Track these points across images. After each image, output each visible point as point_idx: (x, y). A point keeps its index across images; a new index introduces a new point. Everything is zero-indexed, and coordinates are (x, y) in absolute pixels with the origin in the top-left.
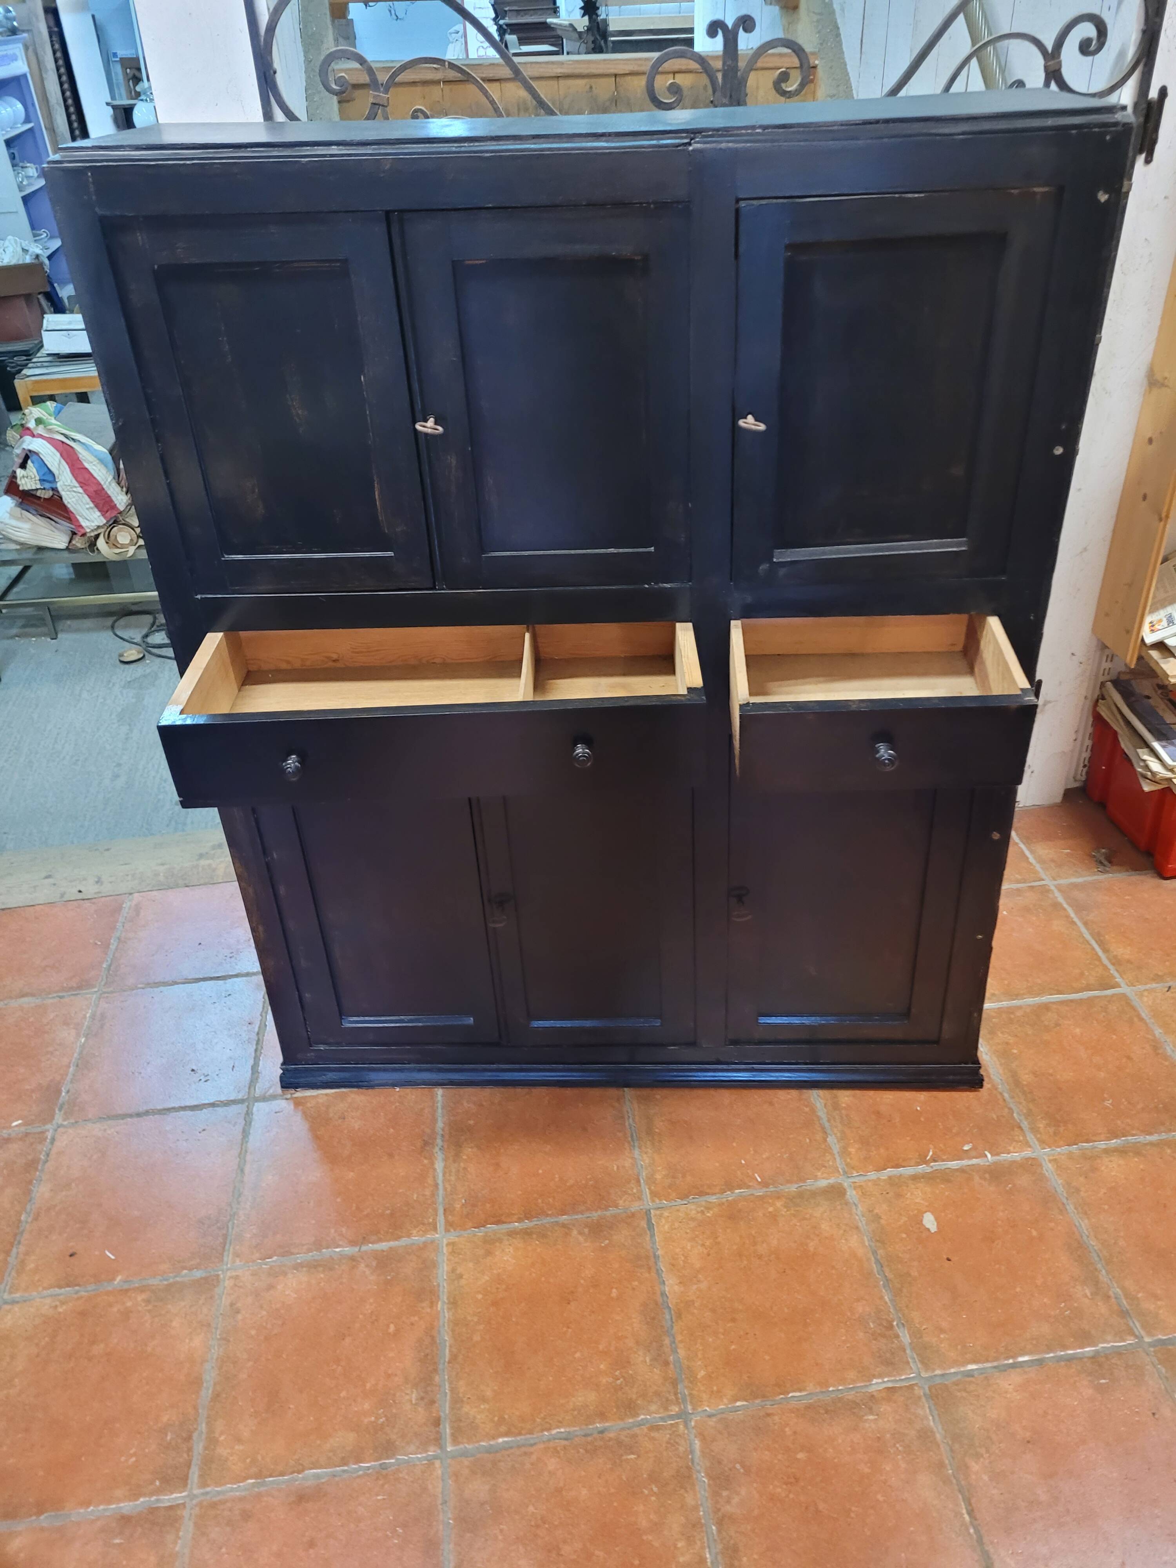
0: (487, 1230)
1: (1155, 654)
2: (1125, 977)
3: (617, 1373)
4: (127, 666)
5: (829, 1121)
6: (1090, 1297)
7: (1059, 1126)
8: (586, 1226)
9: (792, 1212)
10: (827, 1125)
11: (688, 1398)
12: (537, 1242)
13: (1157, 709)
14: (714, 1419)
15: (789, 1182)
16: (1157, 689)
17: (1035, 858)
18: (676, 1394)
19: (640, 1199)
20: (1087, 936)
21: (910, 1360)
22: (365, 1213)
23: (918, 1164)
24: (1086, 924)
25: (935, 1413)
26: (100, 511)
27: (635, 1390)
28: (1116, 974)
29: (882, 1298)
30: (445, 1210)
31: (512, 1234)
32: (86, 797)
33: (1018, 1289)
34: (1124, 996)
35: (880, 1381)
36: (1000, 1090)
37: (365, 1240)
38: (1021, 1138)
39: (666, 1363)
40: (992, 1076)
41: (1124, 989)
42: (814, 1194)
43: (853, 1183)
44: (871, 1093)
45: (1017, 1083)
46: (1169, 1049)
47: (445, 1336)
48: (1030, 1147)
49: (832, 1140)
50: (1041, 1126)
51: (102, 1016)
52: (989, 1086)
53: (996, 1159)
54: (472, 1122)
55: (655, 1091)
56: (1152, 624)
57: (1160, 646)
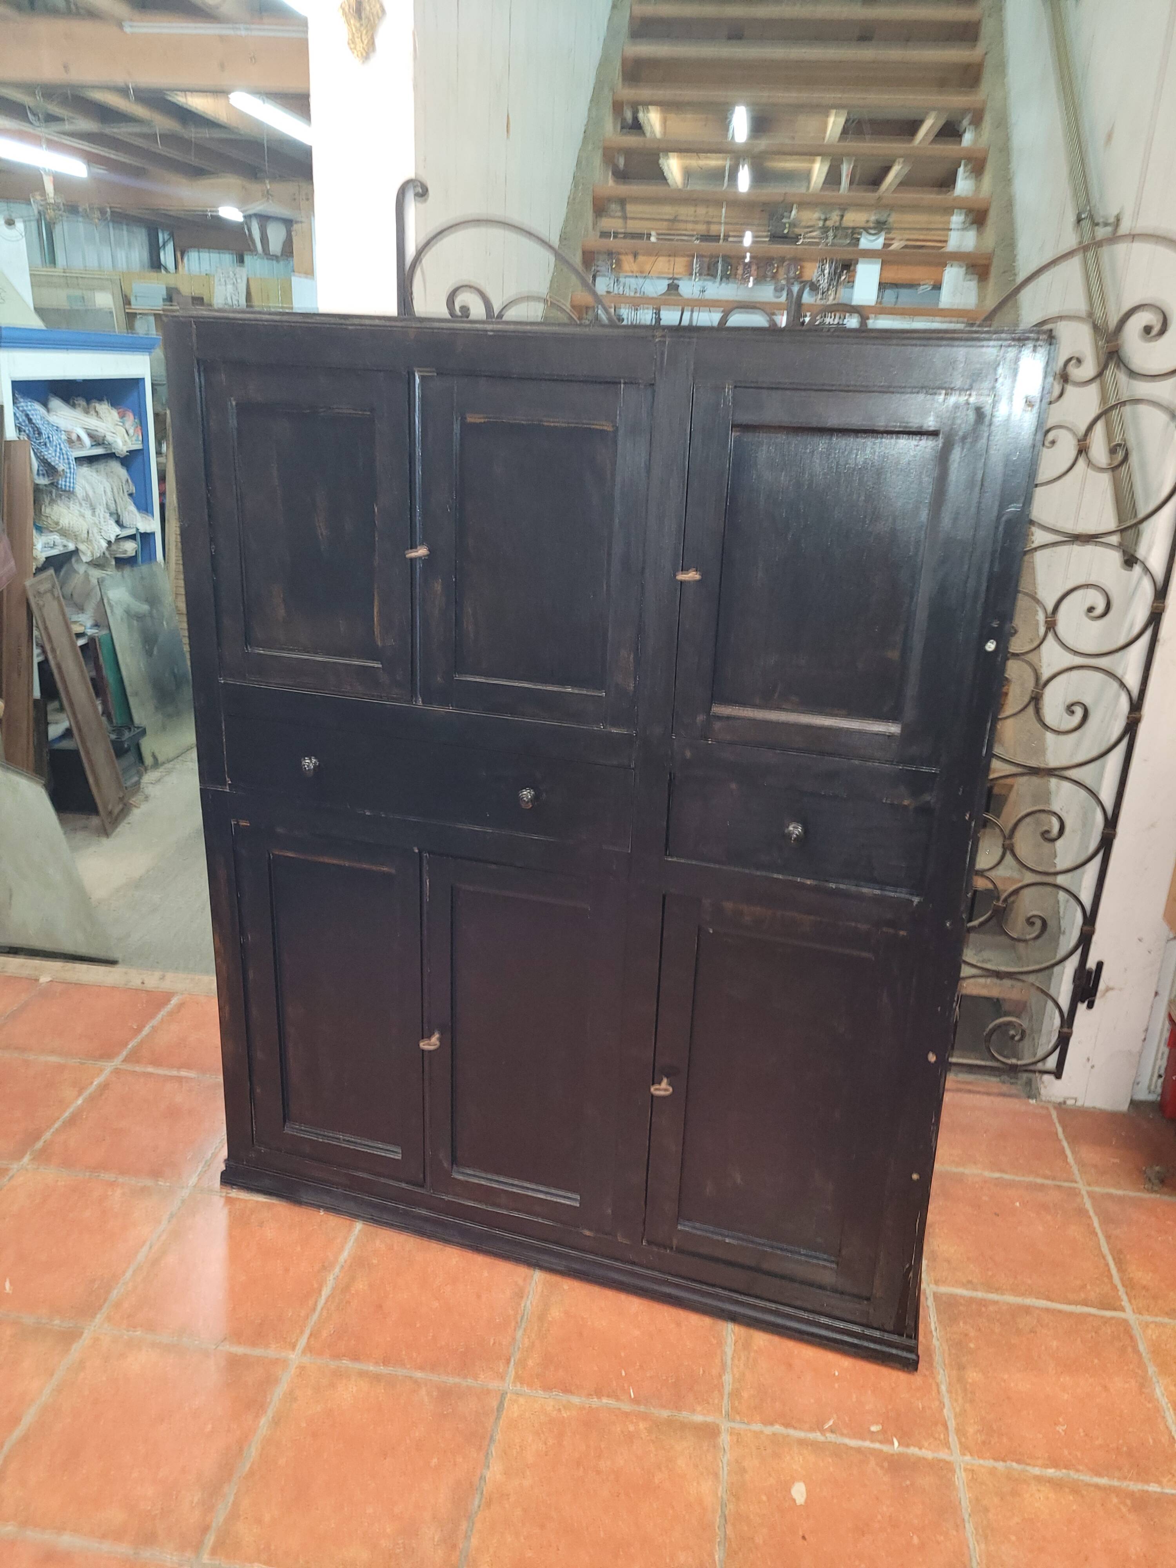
0: (341, 1363)
2: (1133, 1301)
3: (400, 1541)
5: (733, 1359)
7: (992, 1436)
8: (438, 1389)
9: (653, 1437)
10: (729, 1362)
12: (383, 1390)
15: (663, 1407)
17: (1075, 1159)
19: (502, 1379)
20: (1105, 1249)
22: (238, 1316)
23: (812, 1430)
24: (1108, 1238)
28: (1124, 1297)
29: (711, 1555)
30: (311, 1335)
31: (362, 1374)
34: (1125, 1322)
36: (939, 1381)
37: (224, 1339)
38: (942, 1437)
39: (454, 1546)
40: (935, 1364)
41: (1129, 1315)
42: (684, 1426)
43: (732, 1428)
44: (789, 1343)
45: (961, 1380)
46: (1159, 1392)
47: (253, 1451)
48: (949, 1448)
49: (727, 1378)
50: (971, 1430)
51: (105, 1087)
52: (927, 1373)
53: (902, 1450)
54: (375, 1261)
55: (566, 1280)
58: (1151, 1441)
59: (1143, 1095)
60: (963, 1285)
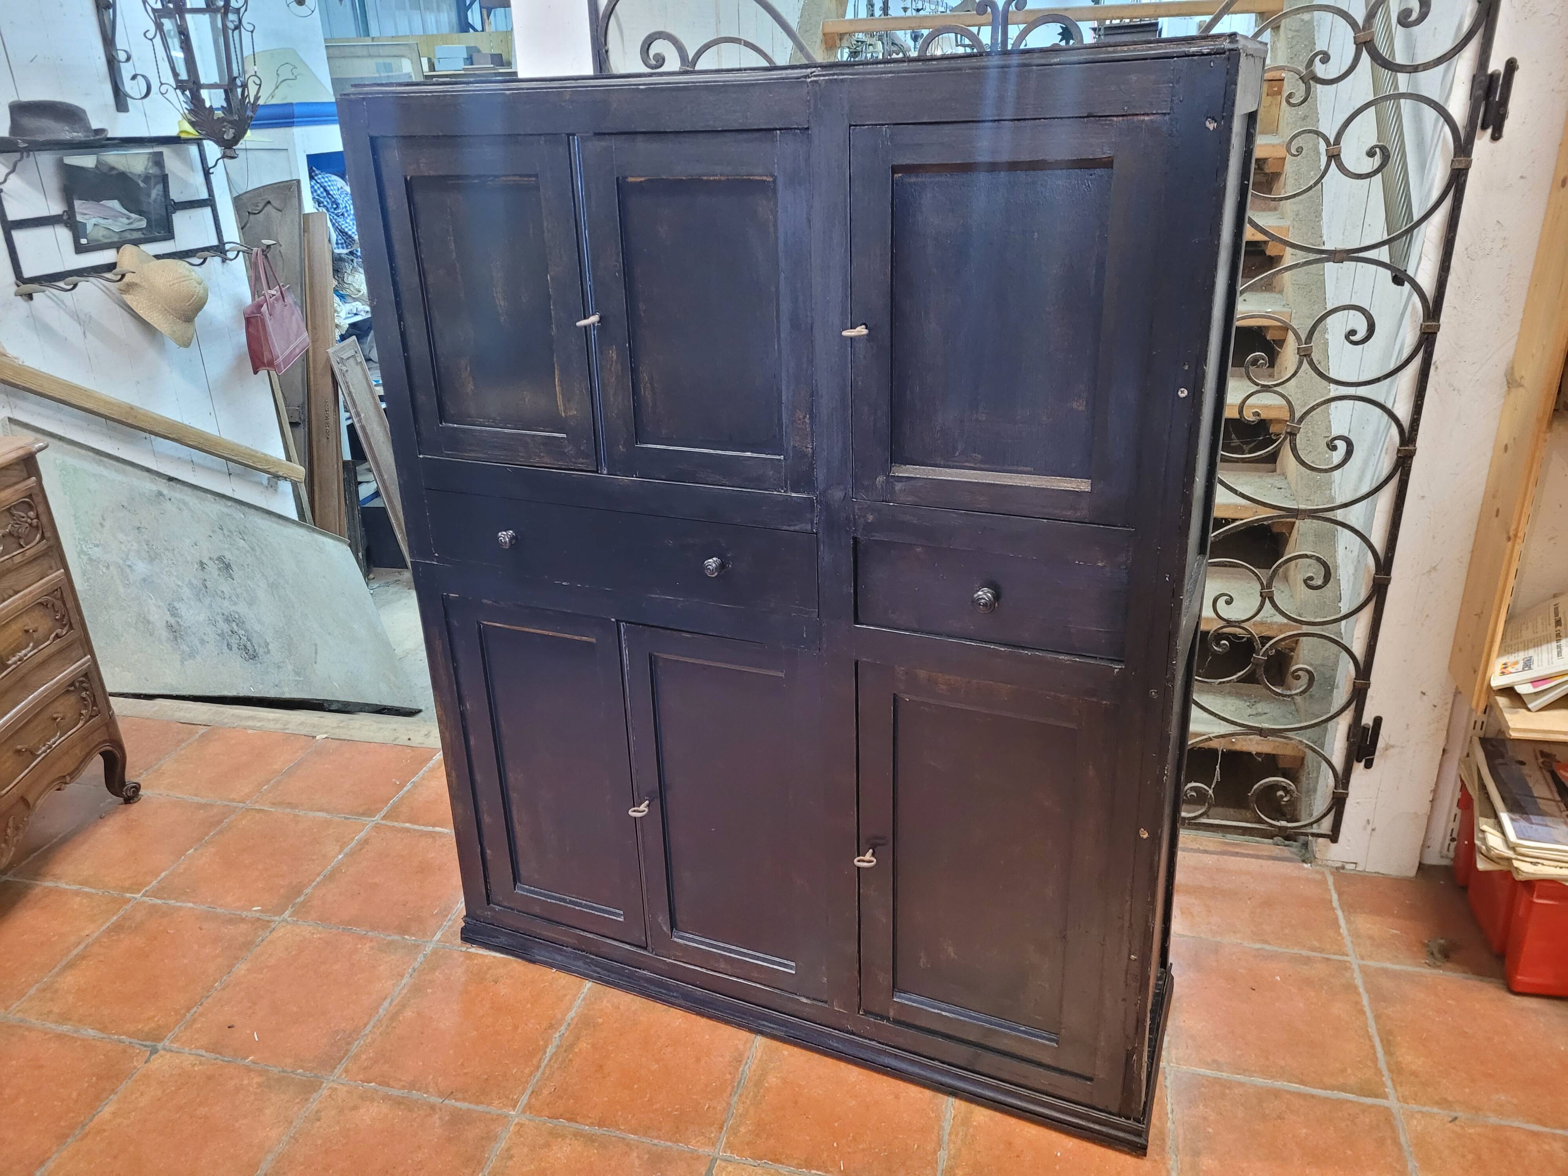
0: (557, 1123)
1: (1500, 700)
2: (1399, 1088)
5: (950, 1134)
8: (649, 1152)
10: (946, 1138)
12: (596, 1151)
13: (1528, 779)
16: (1539, 756)
17: (1349, 930)
19: (713, 1145)
20: (1373, 1030)
22: (466, 1071)
24: (1377, 1017)
28: (1389, 1083)
30: (533, 1092)
31: (577, 1135)
34: (1386, 1111)
36: (1169, 1167)
37: (451, 1095)
40: (1167, 1148)
41: (1392, 1103)
45: (1194, 1167)
49: (942, 1155)
51: (366, 842)
52: (1157, 1158)
54: (600, 1020)
55: (786, 1046)
56: (1505, 666)
57: (1509, 691)
59: (1433, 859)
60: (1207, 1065)
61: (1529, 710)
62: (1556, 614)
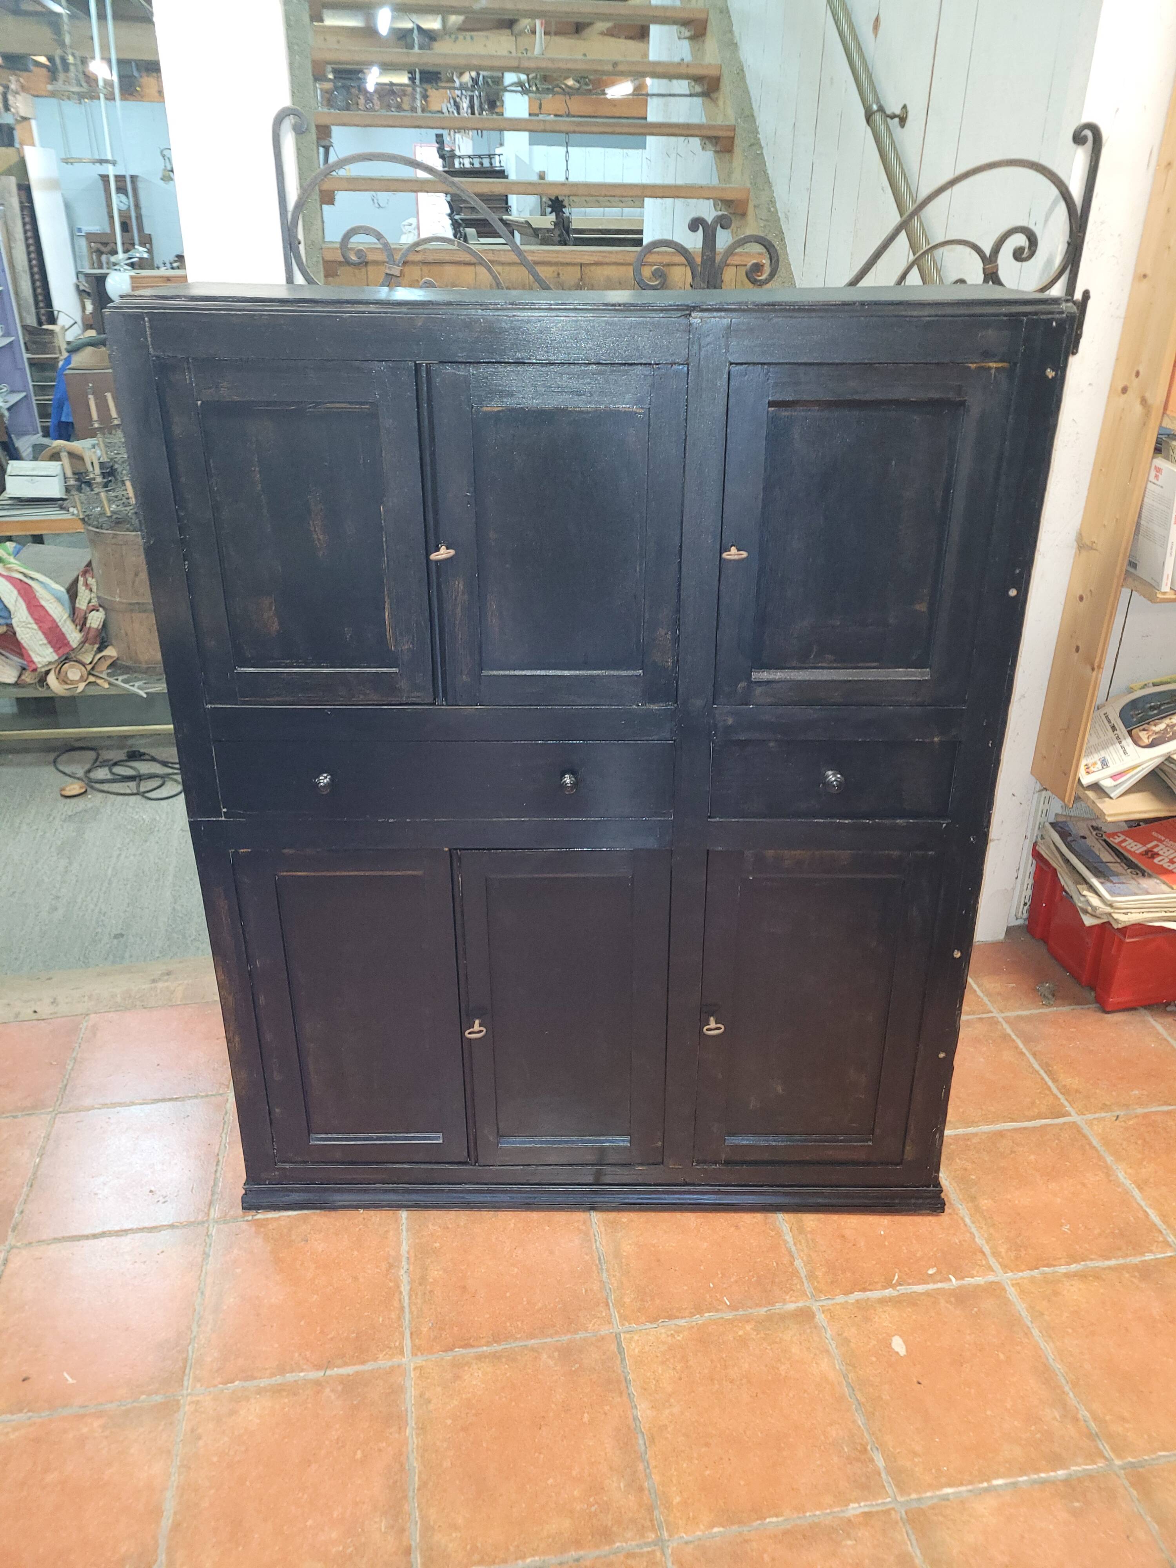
0: (455, 1354)
1: (1091, 794)
2: (1075, 1106)
3: (591, 1499)
4: (68, 800)
5: (795, 1244)
6: (1059, 1419)
7: (1020, 1251)
8: (556, 1350)
9: (763, 1335)
10: (793, 1249)
11: (664, 1525)
12: (506, 1366)
13: (1094, 849)
14: (692, 1546)
15: (758, 1305)
16: (1093, 829)
17: (984, 993)
18: (651, 1520)
19: (609, 1322)
20: (1036, 1066)
21: (886, 1485)
22: (329, 1337)
23: (884, 1288)
24: (1034, 1055)
25: (913, 1537)
26: (52, 647)
27: (610, 1517)
28: (1066, 1103)
29: (854, 1422)
30: (411, 1334)
31: (480, 1358)
32: (22, 929)
33: (989, 1413)
34: (1074, 1125)
35: (856, 1505)
36: (961, 1215)
37: (329, 1365)
38: (984, 1262)
39: (641, 1489)
40: (955, 1202)
41: (1075, 1118)
42: (783, 1317)
43: (822, 1306)
44: (835, 1217)
45: (977, 1208)
46: (1121, 1176)
47: (415, 1463)
48: (993, 1271)
49: (798, 1263)
50: (1002, 1250)
52: (950, 1211)
53: (960, 1282)
54: (437, 1245)
55: (621, 1214)
56: (1087, 767)
57: (1096, 787)
58: (1132, 1218)
59: (1014, 922)
61: (1111, 798)
62: (1109, 722)
